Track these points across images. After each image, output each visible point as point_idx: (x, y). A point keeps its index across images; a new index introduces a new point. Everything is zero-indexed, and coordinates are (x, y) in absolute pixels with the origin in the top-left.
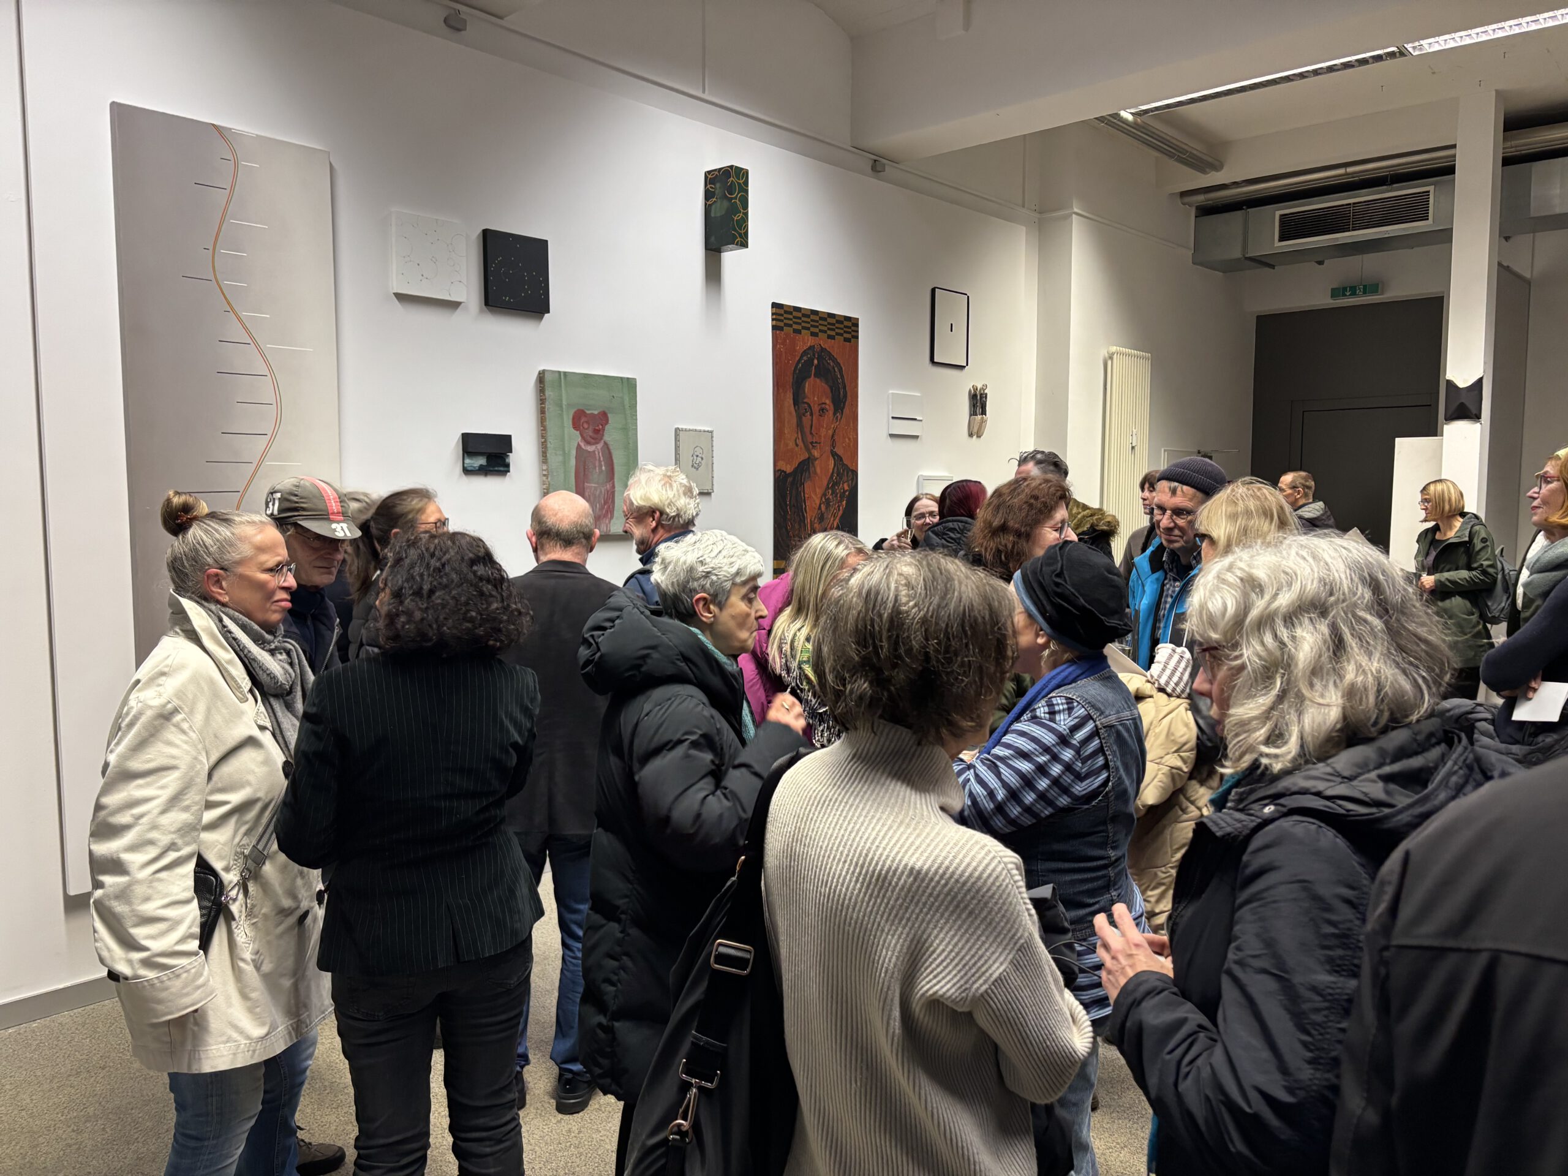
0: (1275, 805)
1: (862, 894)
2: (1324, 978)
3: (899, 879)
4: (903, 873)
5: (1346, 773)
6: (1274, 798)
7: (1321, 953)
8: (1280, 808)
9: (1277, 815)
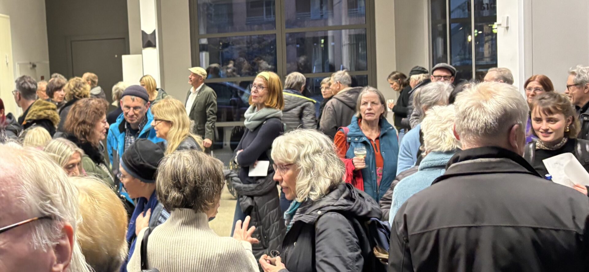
0: (321, 211)
1: (204, 268)
2: (350, 254)
3: (216, 259)
4: (216, 256)
5: (336, 199)
6: (320, 209)
7: (348, 247)
8: (323, 211)
9: (323, 213)
